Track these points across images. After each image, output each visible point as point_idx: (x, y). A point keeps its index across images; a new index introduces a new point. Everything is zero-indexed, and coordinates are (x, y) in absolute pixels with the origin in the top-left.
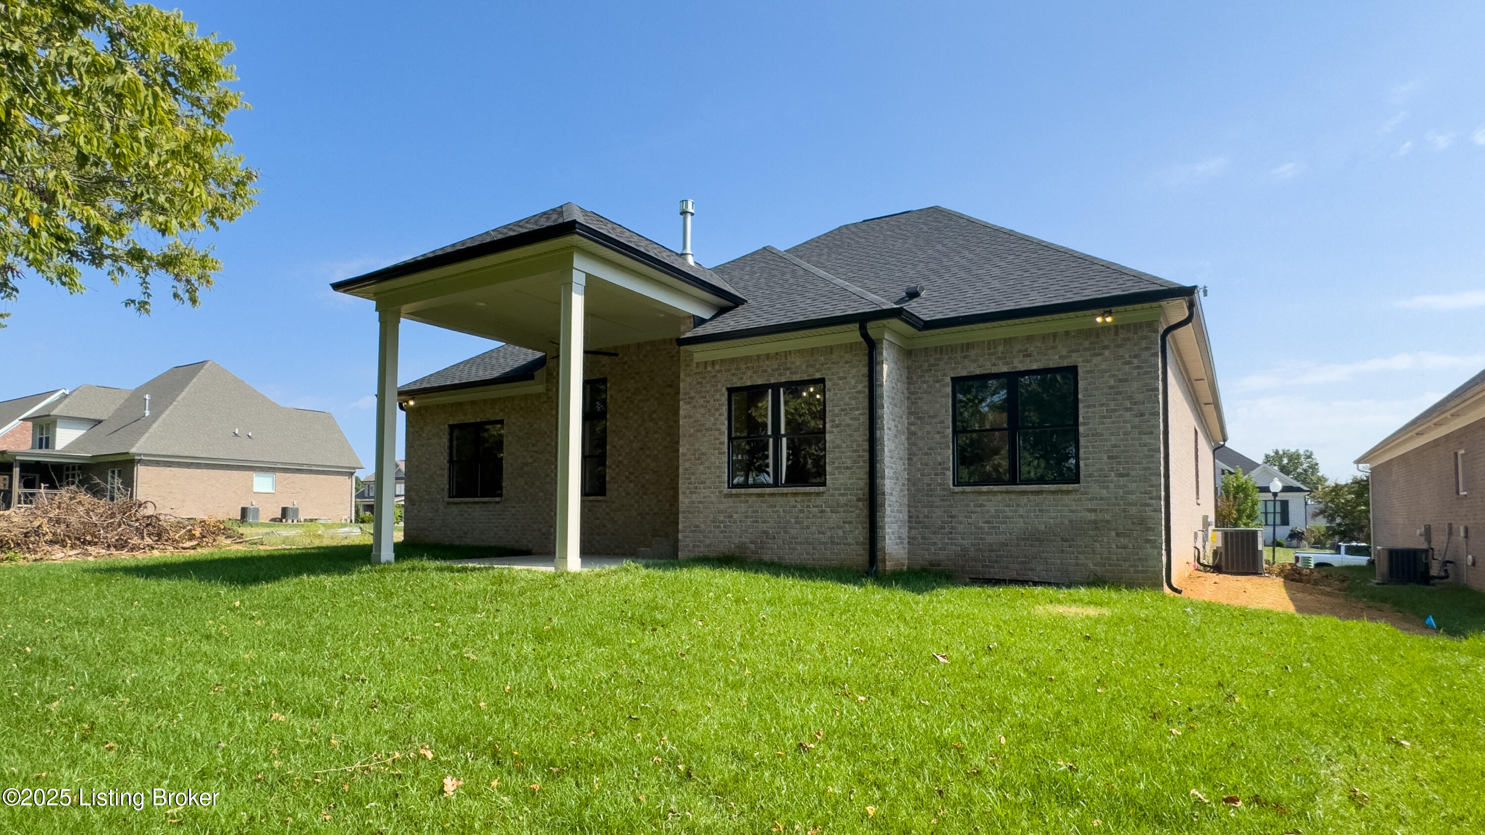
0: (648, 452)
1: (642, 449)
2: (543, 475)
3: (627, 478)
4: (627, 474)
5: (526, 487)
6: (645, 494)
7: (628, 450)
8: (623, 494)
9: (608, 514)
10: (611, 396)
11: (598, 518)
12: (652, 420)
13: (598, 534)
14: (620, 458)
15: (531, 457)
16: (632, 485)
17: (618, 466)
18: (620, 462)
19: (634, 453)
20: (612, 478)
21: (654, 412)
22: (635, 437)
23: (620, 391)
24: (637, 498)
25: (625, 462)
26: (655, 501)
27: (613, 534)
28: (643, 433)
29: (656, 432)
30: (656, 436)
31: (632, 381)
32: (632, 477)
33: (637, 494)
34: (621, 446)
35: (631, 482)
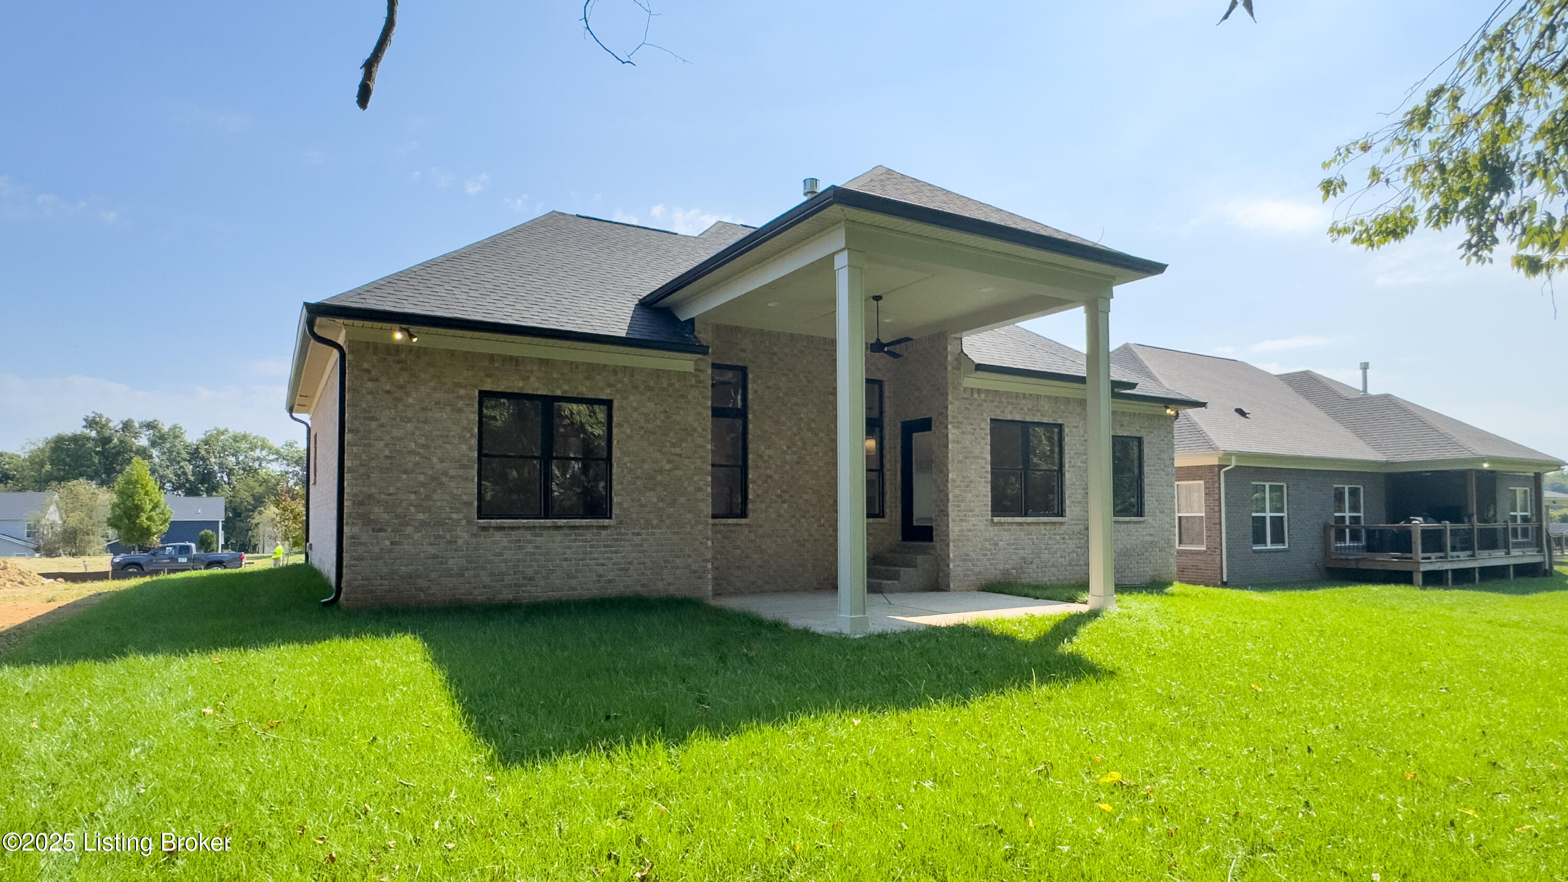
0: (806, 468)
1: (798, 463)
2: (691, 489)
3: (780, 496)
4: (779, 491)
5: (661, 505)
6: (804, 517)
7: (779, 463)
8: (774, 516)
9: (752, 541)
10: (755, 392)
11: (738, 547)
12: (810, 429)
13: (739, 568)
14: (768, 472)
15: (669, 462)
16: (785, 506)
17: (766, 482)
18: (770, 477)
19: (787, 467)
20: (758, 496)
21: (814, 420)
22: (789, 447)
23: (768, 387)
24: (793, 521)
25: (776, 477)
26: (816, 526)
27: (761, 567)
28: (799, 443)
29: (816, 445)
30: (815, 449)
31: (784, 379)
32: (787, 497)
33: (793, 517)
34: (770, 457)
35: (784, 502)
